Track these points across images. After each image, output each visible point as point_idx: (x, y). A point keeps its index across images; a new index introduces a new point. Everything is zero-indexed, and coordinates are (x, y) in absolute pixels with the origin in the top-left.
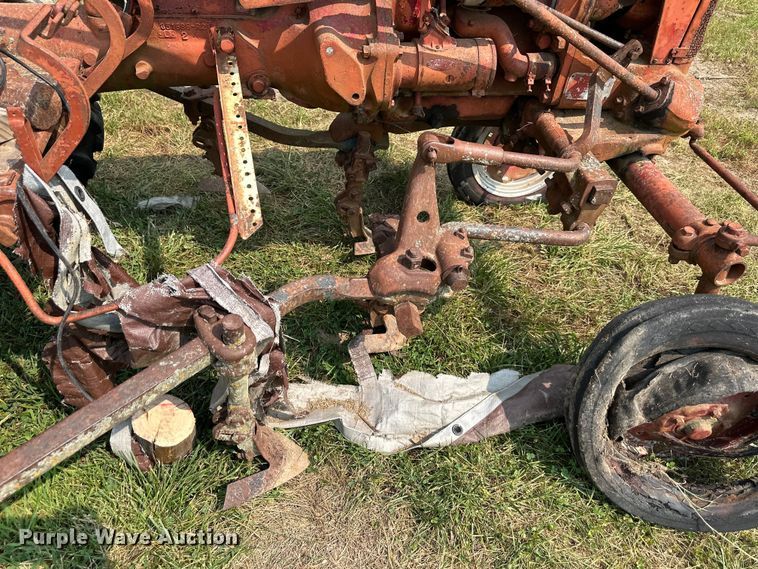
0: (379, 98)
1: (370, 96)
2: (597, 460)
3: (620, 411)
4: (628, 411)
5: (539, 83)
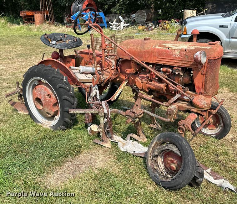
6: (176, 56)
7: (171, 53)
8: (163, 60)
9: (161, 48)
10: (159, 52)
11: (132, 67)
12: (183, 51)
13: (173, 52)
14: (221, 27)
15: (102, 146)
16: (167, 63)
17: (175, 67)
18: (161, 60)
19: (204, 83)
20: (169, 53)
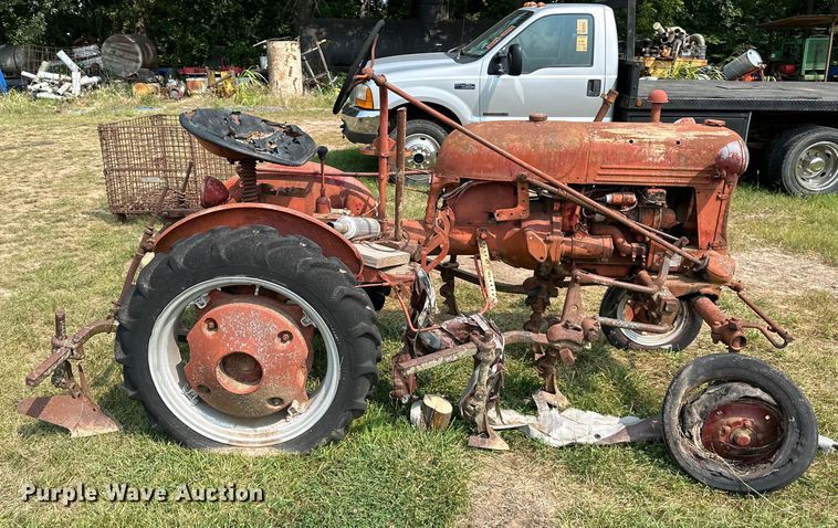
0: (553, 259)
1: (549, 258)
2: (676, 444)
3: (686, 414)
4: (690, 413)
5: (639, 257)
6: (655, 160)
7: (641, 154)
8: (617, 172)
9: (611, 141)
10: (606, 152)
11: (520, 200)
12: (672, 145)
13: (645, 150)
14: (458, 87)
15: (490, 450)
16: (630, 179)
17: (650, 187)
18: (612, 172)
19: (721, 221)
20: (635, 153)
